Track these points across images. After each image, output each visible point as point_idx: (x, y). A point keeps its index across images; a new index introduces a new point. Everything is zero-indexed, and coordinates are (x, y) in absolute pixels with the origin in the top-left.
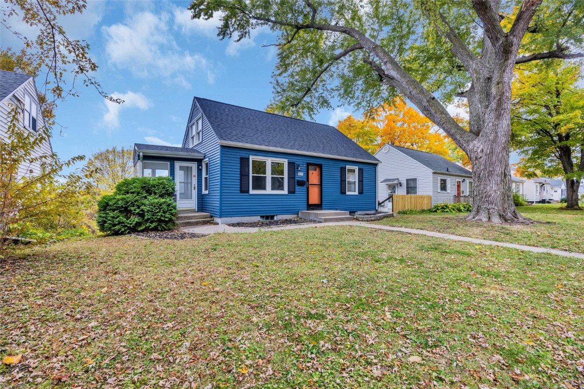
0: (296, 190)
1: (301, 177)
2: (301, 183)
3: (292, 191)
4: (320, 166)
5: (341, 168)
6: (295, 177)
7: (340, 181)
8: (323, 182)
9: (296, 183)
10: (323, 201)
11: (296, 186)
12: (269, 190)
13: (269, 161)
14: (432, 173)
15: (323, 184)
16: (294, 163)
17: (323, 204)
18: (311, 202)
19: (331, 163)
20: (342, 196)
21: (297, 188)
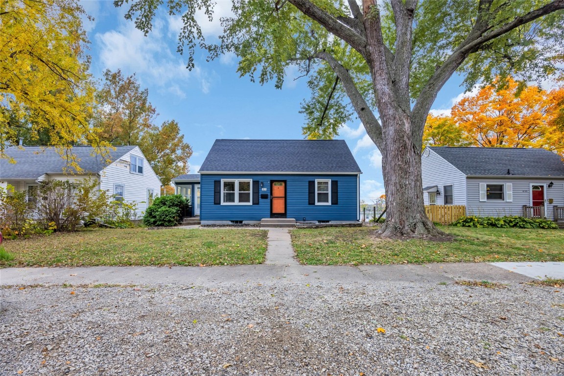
0: (260, 202)
1: (264, 191)
2: (264, 197)
3: (256, 203)
4: (285, 182)
5: (310, 182)
6: (259, 192)
7: (308, 193)
8: (287, 195)
9: (260, 197)
10: (287, 211)
11: (260, 198)
12: (237, 202)
13: (237, 182)
14: (465, 178)
15: (287, 197)
16: (258, 182)
17: (288, 213)
18: (275, 211)
19: (297, 177)
20: (311, 207)
21: (261, 200)
